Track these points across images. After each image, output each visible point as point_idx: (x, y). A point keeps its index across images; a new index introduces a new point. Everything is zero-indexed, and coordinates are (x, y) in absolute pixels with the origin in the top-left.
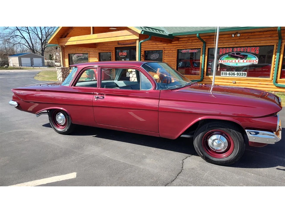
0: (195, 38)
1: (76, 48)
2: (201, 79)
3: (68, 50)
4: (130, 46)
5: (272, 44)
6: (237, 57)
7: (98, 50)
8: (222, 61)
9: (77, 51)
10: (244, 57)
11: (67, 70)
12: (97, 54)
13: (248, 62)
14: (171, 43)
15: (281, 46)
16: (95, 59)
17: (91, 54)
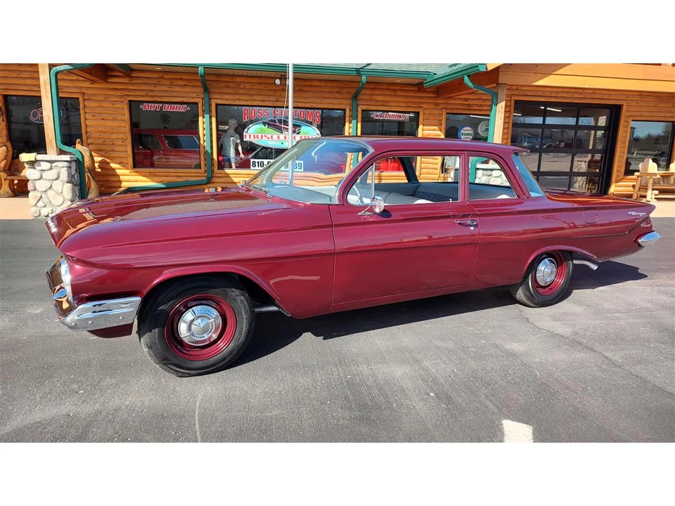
0: (179, 77)
2: (208, 177)
5: (342, 107)
6: (281, 130)
8: (250, 138)
10: (294, 129)
15: (357, 111)
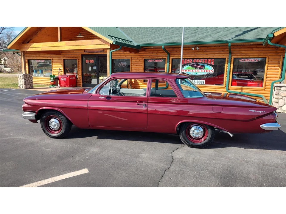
0: (161, 50)
1: (38, 54)
2: (167, 86)
3: (27, 56)
4: (97, 54)
5: (224, 57)
6: (196, 68)
7: (63, 57)
8: (184, 71)
9: (39, 57)
10: (202, 67)
11: (30, 77)
12: (61, 60)
13: (206, 72)
14: (138, 53)
15: (231, 59)
16: (59, 66)
17: (55, 60)
